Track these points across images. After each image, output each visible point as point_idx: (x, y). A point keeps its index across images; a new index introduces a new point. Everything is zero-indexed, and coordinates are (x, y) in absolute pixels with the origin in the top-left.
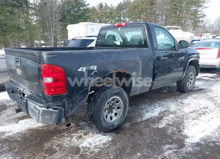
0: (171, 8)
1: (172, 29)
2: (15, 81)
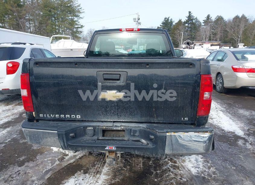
0: (46, 13)
1: (63, 39)
2: (73, 117)
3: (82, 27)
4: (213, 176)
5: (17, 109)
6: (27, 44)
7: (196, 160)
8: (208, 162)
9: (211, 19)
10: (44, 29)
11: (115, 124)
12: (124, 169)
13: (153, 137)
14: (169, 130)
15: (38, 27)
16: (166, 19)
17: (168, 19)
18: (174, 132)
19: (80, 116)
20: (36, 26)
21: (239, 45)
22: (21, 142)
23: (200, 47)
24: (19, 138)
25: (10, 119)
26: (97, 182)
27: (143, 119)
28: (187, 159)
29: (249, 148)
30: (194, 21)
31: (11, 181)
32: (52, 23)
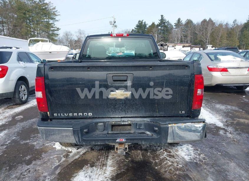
2: (86, 114)
3: (58, 29)
4: (204, 161)
5: (8, 113)
6: (14, 48)
7: (188, 149)
8: (197, 150)
9: (182, 22)
10: (19, 32)
11: (123, 119)
12: (126, 160)
13: (157, 129)
14: (171, 122)
15: (13, 30)
16: (140, 22)
17: (142, 22)
18: (175, 124)
19: (91, 114)
20: (10, 28)
21: (207, 47)
22: (22, 143)
23: (173, 48)
24: (19, 140)
25: (4, 123)
26: (104, 173)
27: (147, 114)
28: (180, 149)
29: (230, 136)
30: (166, 24)
31: (23, 178)
32: (27, 25)
